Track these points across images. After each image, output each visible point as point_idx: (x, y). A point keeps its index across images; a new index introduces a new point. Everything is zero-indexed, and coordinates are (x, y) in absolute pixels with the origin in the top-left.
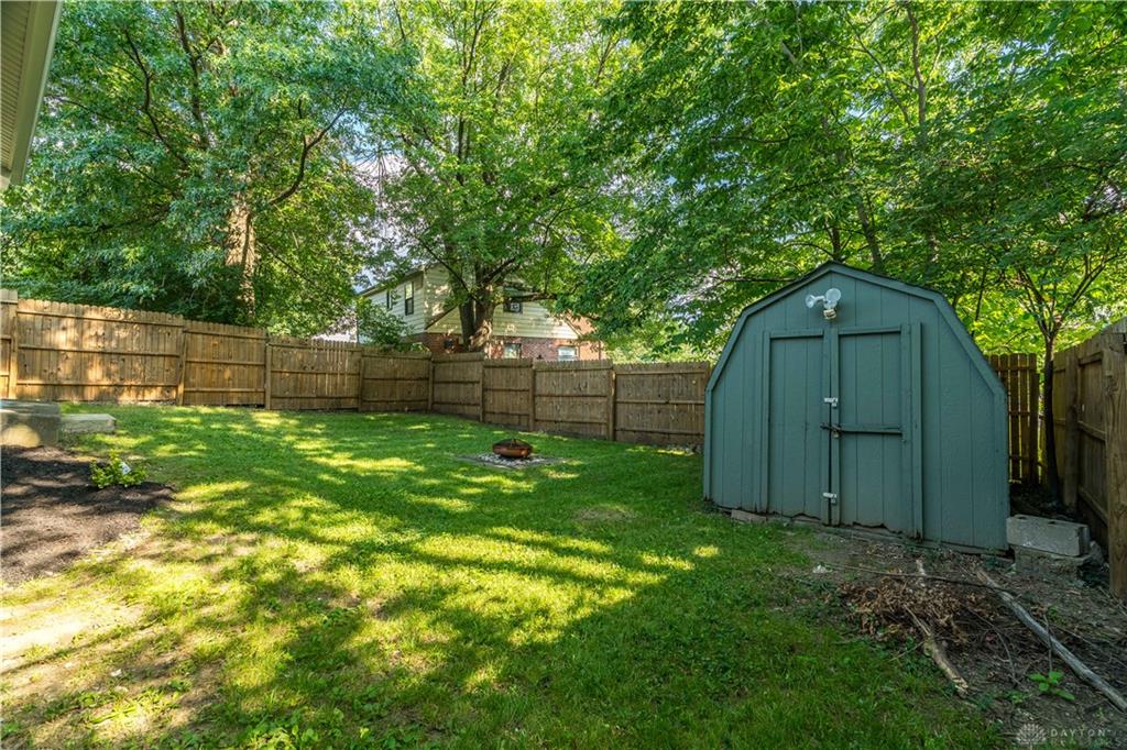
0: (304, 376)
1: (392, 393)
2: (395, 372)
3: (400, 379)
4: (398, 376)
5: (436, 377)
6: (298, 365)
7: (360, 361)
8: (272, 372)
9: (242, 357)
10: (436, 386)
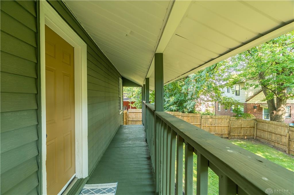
0: (212, 127)
1: (240, 133)
2: (241, 125)
3: (243, 128)
4: (242, 127)
5: (258, 127)
6: (210, 124)
7: (229, 122)
8: (203, 126)
9: (195, 122)
10: (258, 131)
